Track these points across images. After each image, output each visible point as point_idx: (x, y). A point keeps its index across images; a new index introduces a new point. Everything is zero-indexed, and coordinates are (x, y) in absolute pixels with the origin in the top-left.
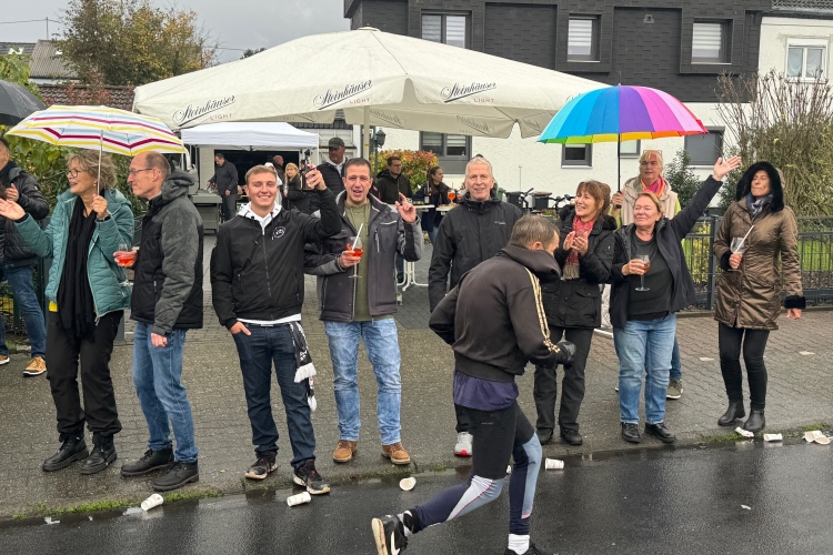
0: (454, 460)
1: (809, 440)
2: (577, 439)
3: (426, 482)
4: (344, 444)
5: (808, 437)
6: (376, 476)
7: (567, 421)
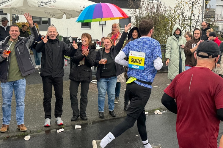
0: (44, 128)
1: (156, 113)
2: (86, 118)
3: (34, 137)
4: (4, 126)
5: (156, 112)
6: (16, 136)
7: (82, 112)
